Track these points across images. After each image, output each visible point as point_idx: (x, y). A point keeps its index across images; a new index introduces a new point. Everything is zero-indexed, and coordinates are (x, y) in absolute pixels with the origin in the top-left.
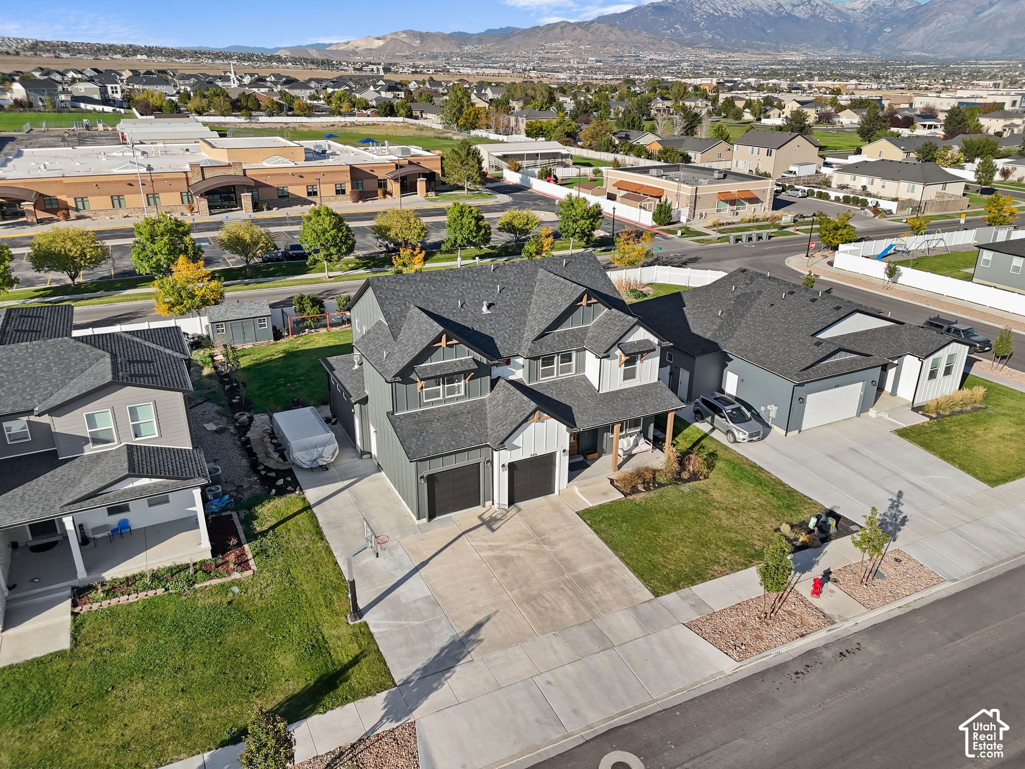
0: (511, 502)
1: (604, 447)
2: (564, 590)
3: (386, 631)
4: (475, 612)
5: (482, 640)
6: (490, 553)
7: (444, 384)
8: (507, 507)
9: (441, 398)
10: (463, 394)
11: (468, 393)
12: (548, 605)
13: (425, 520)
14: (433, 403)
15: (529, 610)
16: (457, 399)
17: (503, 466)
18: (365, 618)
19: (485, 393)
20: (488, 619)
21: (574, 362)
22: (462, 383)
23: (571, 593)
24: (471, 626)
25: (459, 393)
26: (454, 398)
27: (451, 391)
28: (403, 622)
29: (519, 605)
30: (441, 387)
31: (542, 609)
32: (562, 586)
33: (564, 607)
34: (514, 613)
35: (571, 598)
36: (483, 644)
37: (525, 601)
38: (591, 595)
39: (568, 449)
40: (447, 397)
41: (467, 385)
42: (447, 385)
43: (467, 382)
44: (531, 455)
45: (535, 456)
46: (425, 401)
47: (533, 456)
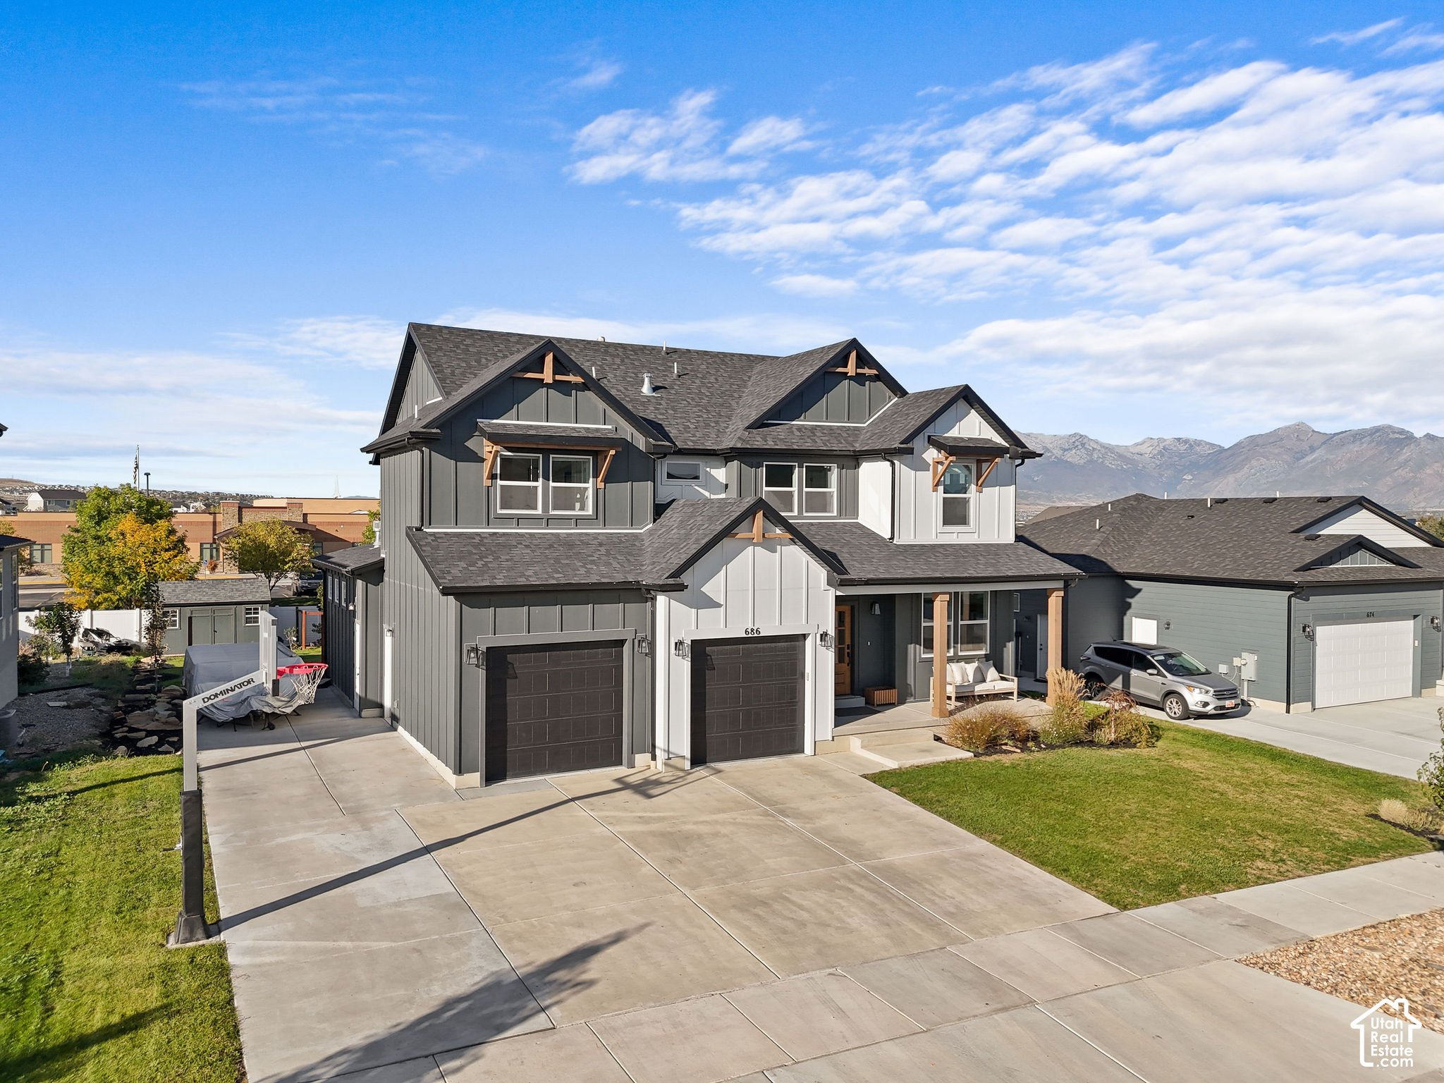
0: (698, 758)
1: (910, 681)
2: (851, 891)
3: (277, 963)
4: (580, 925)
5: (591, 983)
6: (639, 828)
7: (546, 478)
8: (687, 765)
9: (539, 511)
10: (590, 511)
11: (601, 514)
12: (805, 915)
13: (475, 778)
14: (519, 520)
15: (747, 923)
16: (578, 521)
17: (679, 644)
18: (223, 936)
19: (642, 523)
20: (618, 938)
21: (833, 488)
22: (590, 485)
23: (870, 897)
24: (559, 952)
25: (582, 508)
26: (568, 518)
27: (565, 500)
28: (342, 944)
29: (717, 914)
30: (539, 484)
31: (790, 925)
32: (843, 882)
33: (854, 922)
34: (701, 928)
35: (872, 904)
36: (593, 991)
37: (734, 907)
38: (933, 902)
39: (832, 632)
40: (553, 513)
41: (601, 493)
42: (553, 481)
43: (601, 485)
44: (746, 631)
45: (756, 635)
46: (499, 511)
47: (750, 635)
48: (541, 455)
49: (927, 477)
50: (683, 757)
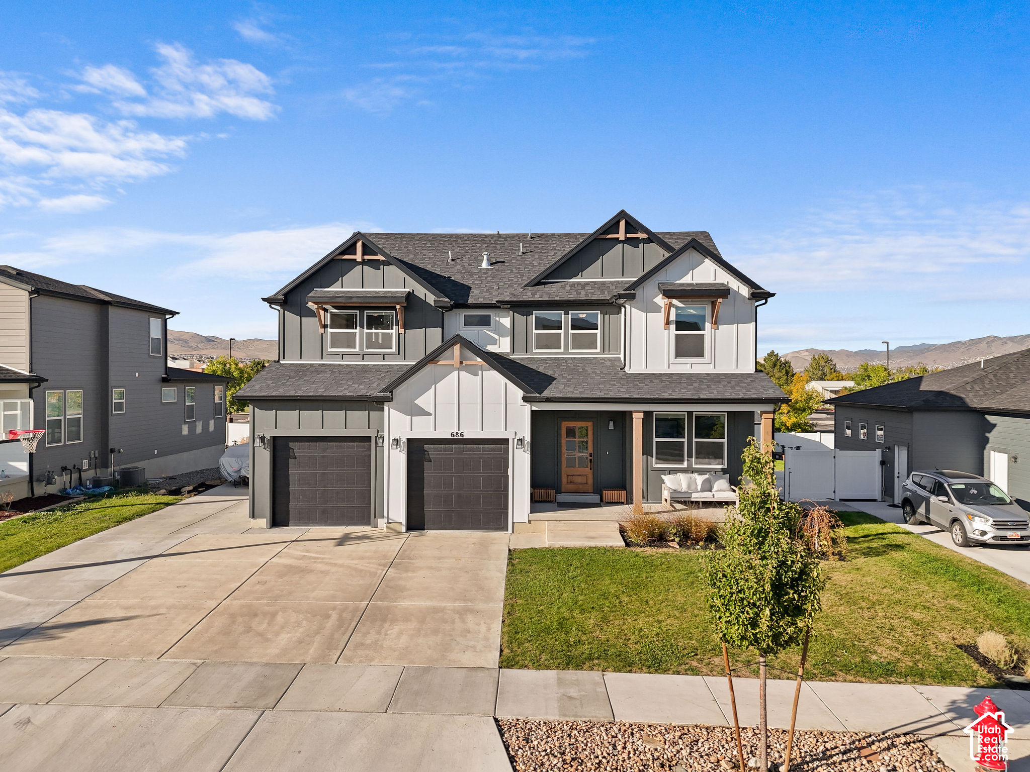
0: (413, 525)
2: (328, 618)
7: (362, 327)
8: (404, 529)
9: (357, 350)
10: (394, 349)
11: (402, 351)
13: (263, 522)
14: (343, 355)
15: (217, 624)
16: (385, 356)
17: (398, 441)
20: (128, 619)
21: (598, 331)
22: (393, 331)
23: (331, 623)
25: (388, 347)
26: (378, 354)
27: (375, 342)
30: (357, 331)
31: (240, 629)
32: (334, 612)
33: (285, 636)
34: (184, 622)
35: (321, 628)
36: (51, 642)
39: (528, 438)
40: (367, 351)
41: (402, 336)
42: (367, 329)
43: (402, 331)
44: (452, 434)
45: (460, 437)
46: (329, 350)
47: (455, 437)
48: (358, 311)
49: (660, 317)
50: (400, 523)
